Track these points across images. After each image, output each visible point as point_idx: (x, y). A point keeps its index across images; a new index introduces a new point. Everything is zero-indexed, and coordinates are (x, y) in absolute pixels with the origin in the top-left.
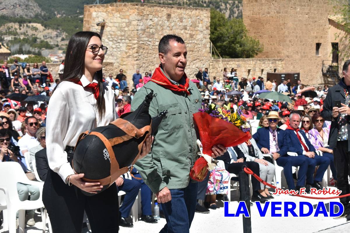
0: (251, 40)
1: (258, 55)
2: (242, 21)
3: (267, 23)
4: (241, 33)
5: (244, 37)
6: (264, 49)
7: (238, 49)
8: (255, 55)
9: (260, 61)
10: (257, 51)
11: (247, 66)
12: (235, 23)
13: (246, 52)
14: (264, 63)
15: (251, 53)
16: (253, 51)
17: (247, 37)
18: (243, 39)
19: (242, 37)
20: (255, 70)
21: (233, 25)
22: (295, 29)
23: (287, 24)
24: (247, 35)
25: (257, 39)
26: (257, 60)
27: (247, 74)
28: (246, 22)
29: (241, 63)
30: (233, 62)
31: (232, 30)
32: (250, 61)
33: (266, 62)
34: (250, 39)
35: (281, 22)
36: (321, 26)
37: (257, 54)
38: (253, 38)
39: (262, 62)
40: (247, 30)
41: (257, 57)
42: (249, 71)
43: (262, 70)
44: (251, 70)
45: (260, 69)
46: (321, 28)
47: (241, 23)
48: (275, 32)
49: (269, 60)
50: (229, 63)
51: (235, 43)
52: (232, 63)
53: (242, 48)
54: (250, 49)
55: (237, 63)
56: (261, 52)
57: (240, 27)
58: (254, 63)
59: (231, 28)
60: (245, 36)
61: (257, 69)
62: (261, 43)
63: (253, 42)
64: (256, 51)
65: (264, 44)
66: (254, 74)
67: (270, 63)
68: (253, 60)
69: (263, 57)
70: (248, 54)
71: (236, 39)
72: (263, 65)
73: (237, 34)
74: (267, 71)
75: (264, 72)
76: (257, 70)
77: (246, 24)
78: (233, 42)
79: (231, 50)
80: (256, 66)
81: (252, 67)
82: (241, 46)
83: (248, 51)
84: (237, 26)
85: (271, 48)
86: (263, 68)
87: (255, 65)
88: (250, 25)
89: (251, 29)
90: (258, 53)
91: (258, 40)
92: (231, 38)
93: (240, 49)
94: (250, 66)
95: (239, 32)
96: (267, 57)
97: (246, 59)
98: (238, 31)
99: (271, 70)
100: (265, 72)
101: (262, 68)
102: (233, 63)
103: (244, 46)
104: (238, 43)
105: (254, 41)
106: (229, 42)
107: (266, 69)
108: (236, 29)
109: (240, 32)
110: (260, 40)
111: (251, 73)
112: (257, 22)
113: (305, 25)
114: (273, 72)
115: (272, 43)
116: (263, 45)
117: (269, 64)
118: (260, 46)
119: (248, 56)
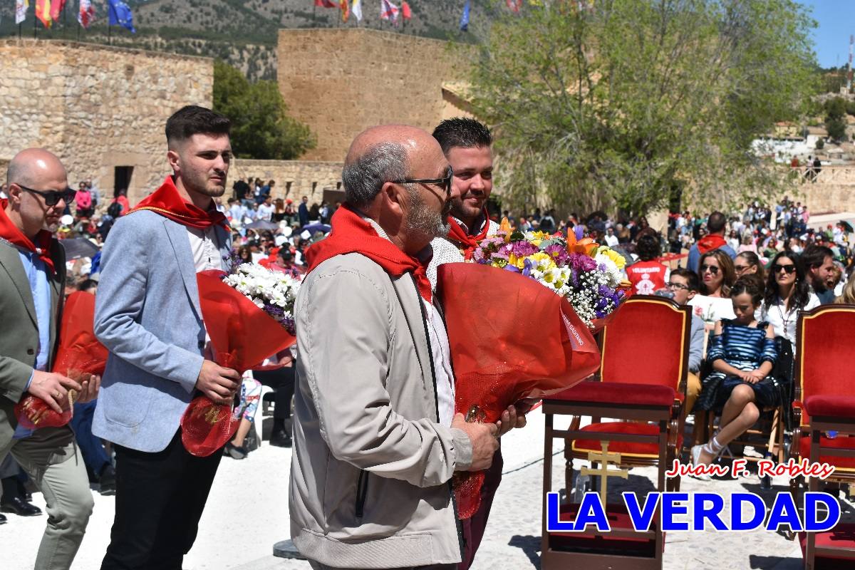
0: (294, 125)
1: (307, 155)
2: (277, 87)
3: (325, 91)
4: (274, 109)
5: (280, 119)
6: (319, 143)
7: (269, 140)
8: (301, 155)
9: (309, 166)
10: (305, 146)
11: (285, 174)
12: (263, 89)
13: (283, 148)
14: (318, 170)
15: (293, 149)
16: (298, 146)
17: (286, 118)
18: (277, 122)
19: (276, 119)
20: (299, 184)
21: (259, 93)
22: (378, 106)
23: (363, 95)
24: (287, 114)
25: (305, 124)
26: (304, 164)
27: (285, 192)
28: (284, 88)
29: (272, 168)
30: (258, 167)
31: (257, 104)
32: (291, 165)
33: (322, 169)
34: (291, 123)
35: (352, 91)
36: (429, 101)
37: (304, 152)
38: (298, 122)
39: (314, 169)
40: (285, 106)
41: (303, 157)
42: (289, 185)
43: (315, 185)
44: (293, 184)
45: (309, 181)
46: (429, 106)
47: (273, 89)
48: (339, 111)
49: (327, 164)
50: (250, 168)
51: (262, 128)
52: (255, 168)
53: (277, 137)
54: (291, 143)
55: (265, 168)
56: (312, 148)
57: (272, 99)
58: (298, 169)
59: (256, 100)
60: (283, 117)
61: (305, 182)
62: (312, 130)
63: (298, 128)
64: (302, 147)
65: (318, 133)
66: (299, 191)
67: (330, 170)
68: (296, 164)
69: (316, 158)
70: (287, 152)
71: (264, 120)
72: (316, 174)
73: (267, 111)
74: (323, 187)
75: (317, 189)
76: (303, 184)
77: (282, 93)
78: (258, 127)
79: (255, 142)
80: (303, 176)
81: (294, 176)
82: (273, 135)
83: (286, 146)
84: (266, 97)
85: (332, 142)
86: (316, 180)
87: (300, 173)
88: (292, 95)
89: (294, 104)
90: (308, 150)
91: (308, 126)
92: (255, 118)
93: (273, 140)
94: (290, 175)
95: (271, 107)
96: (324, 158)
97: (282, 161)
98: (268, 106)
99: (331, 184)
100: (319, 189)
101: (313, 180)
102: (256, 170)
103: (280, 135)
104: (268, 129)
105: (300, 126)
106: (251, 126)
107: (322, 182)
108: (265, 102)
109: (272, 109)
110: (311, 124)
111: (292, 189)
112: (305, 90)
113: (398, 98)
114: (335, 189)
115: (333, 131)
116: (316, 136)
117: (328, 172)
118: (310, 138)
119: (288, 156)
